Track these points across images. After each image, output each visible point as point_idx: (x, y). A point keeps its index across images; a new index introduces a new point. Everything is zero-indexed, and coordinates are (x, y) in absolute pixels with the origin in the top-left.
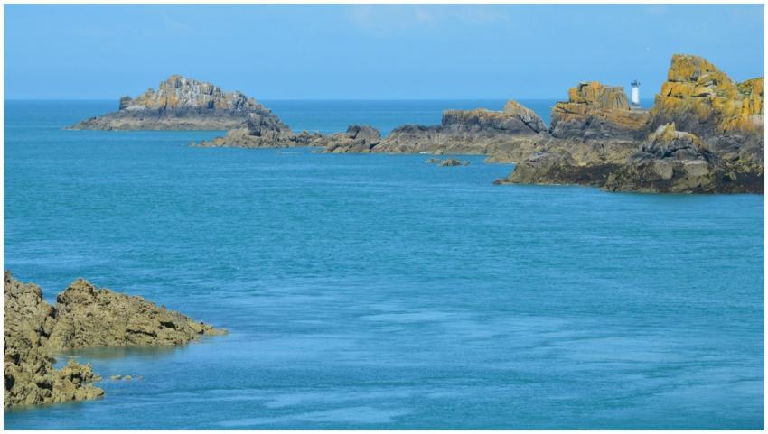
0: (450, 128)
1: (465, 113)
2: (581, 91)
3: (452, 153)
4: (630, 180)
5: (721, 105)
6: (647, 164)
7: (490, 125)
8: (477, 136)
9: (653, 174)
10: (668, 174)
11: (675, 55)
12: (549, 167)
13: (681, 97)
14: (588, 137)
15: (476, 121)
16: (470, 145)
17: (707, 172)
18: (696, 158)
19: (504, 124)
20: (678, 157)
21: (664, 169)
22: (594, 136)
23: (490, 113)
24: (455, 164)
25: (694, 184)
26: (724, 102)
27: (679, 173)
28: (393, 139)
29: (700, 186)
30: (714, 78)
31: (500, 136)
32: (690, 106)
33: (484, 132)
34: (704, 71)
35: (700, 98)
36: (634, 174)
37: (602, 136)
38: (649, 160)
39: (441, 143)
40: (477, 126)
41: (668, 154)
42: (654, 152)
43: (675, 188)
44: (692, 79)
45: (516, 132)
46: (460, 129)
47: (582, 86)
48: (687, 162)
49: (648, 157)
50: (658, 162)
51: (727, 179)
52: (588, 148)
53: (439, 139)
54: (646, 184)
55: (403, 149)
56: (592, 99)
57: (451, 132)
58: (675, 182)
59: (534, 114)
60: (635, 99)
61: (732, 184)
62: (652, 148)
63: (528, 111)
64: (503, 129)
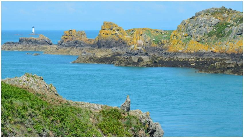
0: (23, 43)
1: (27, 38)
2: (70, 32)
3: (24, 50)
4: (124, 63)
5: (122, 37)
6: (129, 58)
7: (35, 42)
8: (31, 45)
9: (131, 61)
10: (136, 61)
11: (104, 22)
12: (88, 58)
13: (108, 35)
14: (77, 47)
15: (30, 41)
16: (29, 48)
17: (149, 60)
18: (144, 55)
19: (40, 42)
20: (139, 55)
21: (135, 59)
22: (79, 46)
23: (35, 38)
24: (37, 55)
25: (145, 64)
26: (122, 36)
27: (140, 60)
28: (4, 46)
29: (147, 64)
30: (118, 29)
31: (38, 45)
32: (111, 37)
33: (33, 44)
34: (114, 27)
35: (115, 35)
36: (124, 60)
37: (82, 46)
38: (129, 56)
39: (21, 48)
40: (31, 42)
41: (136, 55)
42: (131, 54)
43: (140, 65)
44: (110, 29)
45: (43, 44)
46: (26, 43)
47: (70, 31)
48: (143, 57)
49: (129, 55)
50: (133, 57)
51: (156, 62)
52: (79, 50)
53: (20, 46)
54: (129, 64)
55: (9, 49)
56: (73, 35)
57: (23, 44)
58: (140, 63)
59: (48, 39)
60: (33, 31)
61: (157, 64)
62: (130, 52)
63: (47, 38)
64: (39, 43)
